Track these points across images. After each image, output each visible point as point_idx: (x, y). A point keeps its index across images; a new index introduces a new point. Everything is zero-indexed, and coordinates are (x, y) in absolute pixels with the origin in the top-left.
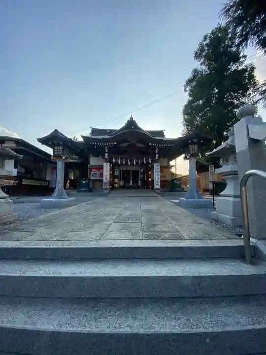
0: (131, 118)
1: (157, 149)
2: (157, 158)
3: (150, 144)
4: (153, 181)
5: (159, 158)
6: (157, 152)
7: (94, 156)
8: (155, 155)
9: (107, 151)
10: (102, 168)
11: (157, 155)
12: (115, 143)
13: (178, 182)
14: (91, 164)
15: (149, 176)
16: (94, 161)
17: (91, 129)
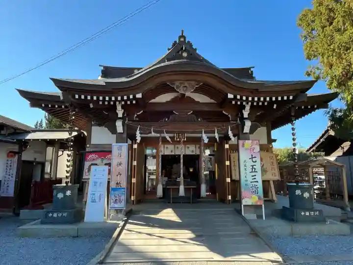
0: (183, 36)
1: (248, 108)
2: (247, 129)
3: (230, 96)
4: (236, 183)
5: (253, 130)
6: (246, 114)
7: (100, 125)
8: (243, 125)
9: (120, 115)
10: (110, 152)
11: (248, 124)
12: (139, 96)
13: (306, 195)
14: (92, 142)
15: (225, 171)
16: (99, 136)
17: (102, 68)
